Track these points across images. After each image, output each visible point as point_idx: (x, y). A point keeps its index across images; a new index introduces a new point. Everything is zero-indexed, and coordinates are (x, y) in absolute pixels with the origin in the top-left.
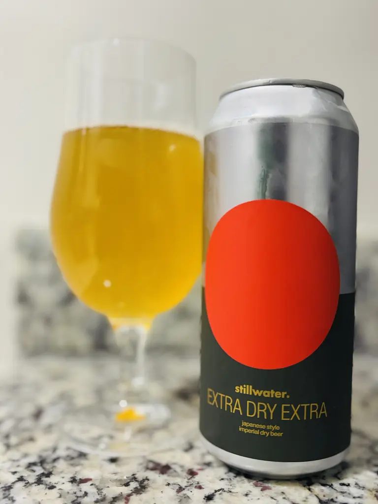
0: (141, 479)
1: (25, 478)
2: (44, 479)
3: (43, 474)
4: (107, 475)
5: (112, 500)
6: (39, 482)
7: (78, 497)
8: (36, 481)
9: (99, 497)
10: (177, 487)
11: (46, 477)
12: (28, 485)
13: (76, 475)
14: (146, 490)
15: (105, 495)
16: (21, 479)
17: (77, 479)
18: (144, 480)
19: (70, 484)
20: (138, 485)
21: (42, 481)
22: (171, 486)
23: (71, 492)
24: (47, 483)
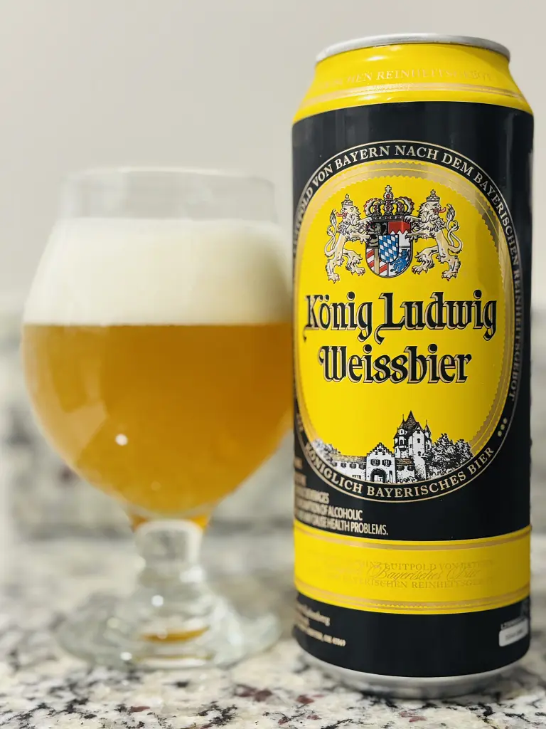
0: (225, 708)
1: (48, 706)
2: (77, 706)
3: (75, 701)
4: (173, 702)
6: (70, 709)
8: (65, 709)
10: (280, 718)
11: (81, 704)
12: (54, 713)
13: (125, 703)
14: (234, 720)
15: (170, 726)
16: (43, 706)
17: (126, 707)
18: (229, 709)
19: (118, 712)
20: (220, 715)
21: (75, 709)
22: (270, 716)
23: (120, 722)
24: (83, 711)
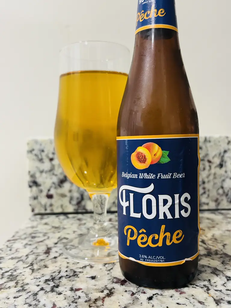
0: (110, 289)
1: (44, 289)
2: (55, 289)
3: (54, 286)
4: (90, 286)
5: (94, 300)
6: (52, 290)
7: (75, 299)
8: (51, 290)
9: (87, 299)
10: (131, 293)
11: (56, 288)
12: (46, 292)
13: (73, 287)
14: (114, 294)
15: (90, 298)
16: (42, 289)
17: (73, 288)
18: (112, 289)
19: (70, 291)
20: (109, 292)
21: (54, 290)
22: (127, 292)
23: (71, 296)
24: (57, 291)
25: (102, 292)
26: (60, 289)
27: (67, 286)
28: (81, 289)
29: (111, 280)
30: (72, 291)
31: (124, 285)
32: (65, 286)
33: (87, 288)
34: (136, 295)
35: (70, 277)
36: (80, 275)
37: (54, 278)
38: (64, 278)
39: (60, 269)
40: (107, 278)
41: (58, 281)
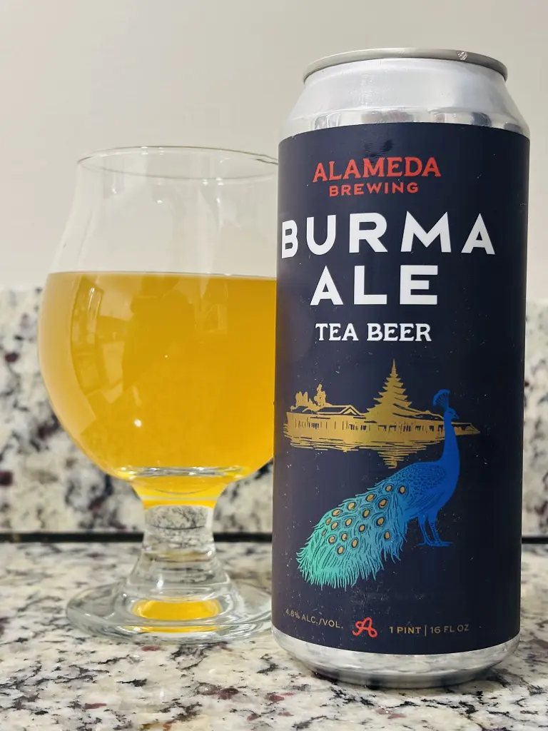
25: (166, 711)
26: (40, 704)
27: (63, 698)
28: (104, 705)
29: (193, 688)
30: (76, 709)
31: (230, 698)
32: (56, 698)
33: (120, 703)
34: (262, 719)
35: (70, 680)
36: (100, 677)
37: (22, 681)
38: (51, 684)
39: (39, 665)
40: (180, 685)
41: (35, 688)
